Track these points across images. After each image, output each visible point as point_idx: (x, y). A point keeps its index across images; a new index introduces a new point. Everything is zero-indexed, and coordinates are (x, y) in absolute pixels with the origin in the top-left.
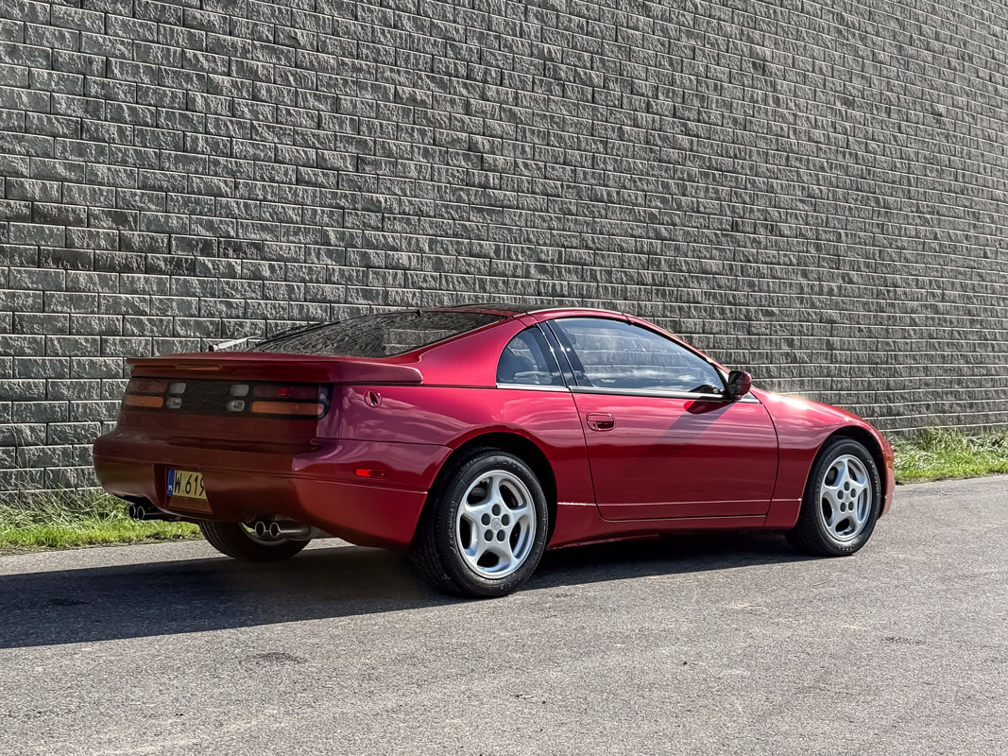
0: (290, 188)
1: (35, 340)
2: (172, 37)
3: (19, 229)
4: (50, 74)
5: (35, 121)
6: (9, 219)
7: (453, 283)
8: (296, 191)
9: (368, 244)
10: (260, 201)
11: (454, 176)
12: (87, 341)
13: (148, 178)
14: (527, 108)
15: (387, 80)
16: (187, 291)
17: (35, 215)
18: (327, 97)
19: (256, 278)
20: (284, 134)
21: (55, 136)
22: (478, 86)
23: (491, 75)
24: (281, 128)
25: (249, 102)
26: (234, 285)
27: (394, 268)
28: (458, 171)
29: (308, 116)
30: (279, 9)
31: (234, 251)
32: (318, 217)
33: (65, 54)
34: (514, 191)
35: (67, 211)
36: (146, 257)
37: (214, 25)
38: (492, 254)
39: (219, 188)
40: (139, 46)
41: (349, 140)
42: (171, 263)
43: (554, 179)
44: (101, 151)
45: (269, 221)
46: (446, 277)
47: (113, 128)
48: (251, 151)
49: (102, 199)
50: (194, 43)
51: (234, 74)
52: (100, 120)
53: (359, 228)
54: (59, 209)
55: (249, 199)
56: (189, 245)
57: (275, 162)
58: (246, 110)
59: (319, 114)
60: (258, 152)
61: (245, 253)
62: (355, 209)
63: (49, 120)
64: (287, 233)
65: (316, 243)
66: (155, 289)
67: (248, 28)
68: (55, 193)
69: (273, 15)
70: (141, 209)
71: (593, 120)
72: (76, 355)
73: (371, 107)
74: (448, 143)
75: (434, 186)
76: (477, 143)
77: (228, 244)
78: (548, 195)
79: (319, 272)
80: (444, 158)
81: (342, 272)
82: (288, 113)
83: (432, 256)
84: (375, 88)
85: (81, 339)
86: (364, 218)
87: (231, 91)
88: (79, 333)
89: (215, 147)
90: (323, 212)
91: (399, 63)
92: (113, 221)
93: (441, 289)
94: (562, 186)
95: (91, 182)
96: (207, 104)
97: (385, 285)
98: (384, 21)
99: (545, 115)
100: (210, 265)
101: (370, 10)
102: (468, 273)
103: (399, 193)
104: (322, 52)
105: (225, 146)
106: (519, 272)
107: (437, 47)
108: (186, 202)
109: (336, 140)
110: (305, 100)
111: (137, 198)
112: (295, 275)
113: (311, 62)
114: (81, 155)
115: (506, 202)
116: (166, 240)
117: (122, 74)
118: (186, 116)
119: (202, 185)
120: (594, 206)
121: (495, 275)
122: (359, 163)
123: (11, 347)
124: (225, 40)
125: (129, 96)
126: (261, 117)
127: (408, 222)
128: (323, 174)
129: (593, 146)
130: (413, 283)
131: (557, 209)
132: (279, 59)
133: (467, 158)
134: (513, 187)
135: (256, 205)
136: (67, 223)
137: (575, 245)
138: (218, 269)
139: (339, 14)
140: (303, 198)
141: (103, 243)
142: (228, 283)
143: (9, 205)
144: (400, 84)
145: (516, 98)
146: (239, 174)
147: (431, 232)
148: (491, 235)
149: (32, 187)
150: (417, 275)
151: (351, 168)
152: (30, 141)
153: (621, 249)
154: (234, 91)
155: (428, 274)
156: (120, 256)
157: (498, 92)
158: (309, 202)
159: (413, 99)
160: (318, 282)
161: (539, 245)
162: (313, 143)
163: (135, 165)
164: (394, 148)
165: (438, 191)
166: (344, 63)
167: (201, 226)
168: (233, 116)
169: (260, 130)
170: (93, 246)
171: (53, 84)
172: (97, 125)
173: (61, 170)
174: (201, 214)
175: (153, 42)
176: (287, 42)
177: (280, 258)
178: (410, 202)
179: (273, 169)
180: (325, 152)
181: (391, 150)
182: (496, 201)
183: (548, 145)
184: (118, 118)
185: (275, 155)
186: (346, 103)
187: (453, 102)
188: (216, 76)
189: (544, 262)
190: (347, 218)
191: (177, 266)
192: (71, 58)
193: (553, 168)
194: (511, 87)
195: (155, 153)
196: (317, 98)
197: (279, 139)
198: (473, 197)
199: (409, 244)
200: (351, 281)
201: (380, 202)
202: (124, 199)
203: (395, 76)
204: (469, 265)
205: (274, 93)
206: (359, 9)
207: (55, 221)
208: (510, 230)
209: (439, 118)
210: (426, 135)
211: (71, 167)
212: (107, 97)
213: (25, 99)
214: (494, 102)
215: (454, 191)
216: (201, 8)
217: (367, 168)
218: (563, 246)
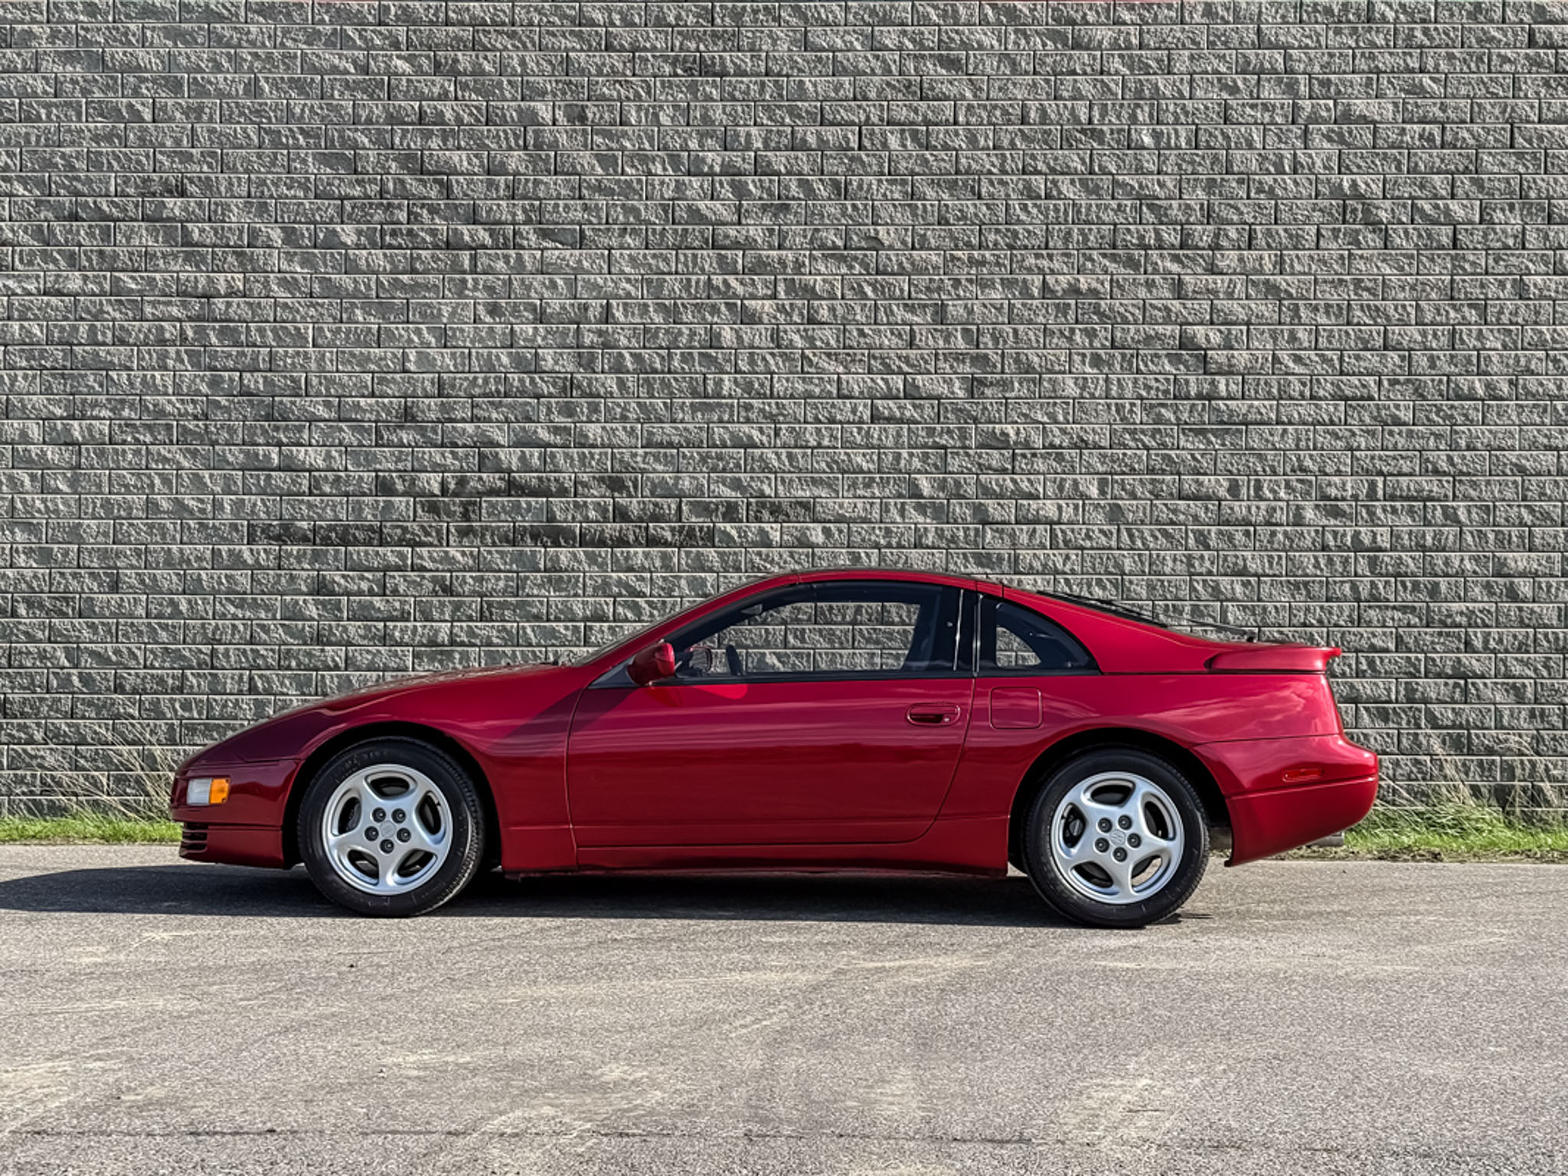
0: (860, 430)
1: (504, 628)
2: (695, 264)
3: (493, 505)
4: (536, 329)
5: (516, 383)
6: (480, 494)
7: (1143, 539)
8: (868, 432)
9: (986, 492)
10: (813, 448)
11: (1148, 388)
12: (566, 628)
13: (654, 434)
14: (1304, 274)
15: (1030, 271)
16: (701, 565)
17: (513, 488)
18: (925, 306)
19: (802, 545)
20: (853, 361)
21: (538, 397)
22: (1202, 256)
23: (1227, 236)
24: (848, 354)
25: (802, 327)
26: (768, 556)
27: (1029, 522)
28: (1157, 380)
29: (892, 333)
30: (854, 207)
31: (771, 513)
32: (903, 462)
33: (555, 305)
34: (1274, 399)
35: (549, 480)
36: (647, 528)
37: (755, 241)
38: (1222, 492)
39: (750, 437)
40: (649, 282)
41: (959, 358)
42: (680, 533)
43: (1361, 374)
44: (594, 409)
45: (824, 472)
46: (1129, 531)
47: (611, 382)
48: (800, 387)
49: (593, 463)
50: (726, 267)
51: (782, 295)
52: (594, 372)
53: (970, 472)
54: (540, 479)
55: (796, 447)
56: (706, 510)
57: (839, 397)
58: (796, 338)
59: (912, 330)
60: (812, 387)
61: (787, 515)
62: (964, 447)
63: (532, 380)
64: (854, 485)
65: (900, 496)
66: (658, 564)
67: (805, 237)
68: (536, 462)
69: (844, 214)
70: (643, 471)
71: (1452, 275)
72: (553, 645)
73: (999, 309)
74: (1139, 342)
75: (1109, 406)
76: (1195, 336)
77: (763, 505)
78: (1346, 399)
79: (902, 534)
80: (1130, 363)
81: (940, 534)
82: (862, 333)
83: (1102, 503)
84: (1007, 284)
85: (560, 627)
86: (980, 457)
87: (775, 317)
88: (558, 620)
89: (748, 388)
90: (911, 455)
91: (1051, 244)
92: (608, 487)
93: (1119, 548)
94: (1380, 384)
95: (583, 446)
96: (739, 338)
97: (1014, 546)
98: (1030, 193)
99: (1341, 281)
100: (734, 533)
101: (1002, 183)
102: (1172, 523)
103: (1046, 419)
104: (921, 249)
105: (762, 385)
106: (1280, 516)
107: (1124, 211)
108: (704, 459)
109: (937, 359)
110: (889, 312)
111: (639, 459)
112: (863, 540)
113: (900, 264)
114: (570, 416)
115: (1251, 417)
116: (673, 506)
117: (626, 316)
118: (709, 356)
119: (726, 437)
120: (1452, 407)
121: (1228, 523)
122: (974, 386)
123: (476, 636)
124: (768, 257)
125: (633, 340)
126: (818, 343)
127: (1060, 458)
128: (914, 406)
129: (1452, 314)
130: (1067, 543)
131: (1367, 420)
132: (851, 267)
133: (1175, 359)
134: (1269, 392)
135: (804, 455)
136: (548, 494)
137: (1405, 469)
138: (746, 536)
139: (952, 195)
140: (880, 439)
141: (592, 514)
142: (759, 554)
143: (480, 479)
144: (1052, 272)
145: (1281, 261)
146: (781, 418)
147: (1101, 469)
148: (1220, 466)
149: (510, 457)
150: (1073, 531)
151: (961, 394)
152: (510, 406)
153: (1522, 471)
154: (781, 318)
155: (1095, 528)
156: (611, 528)
157: (1241, 260)
158: (889, 444)
159: (1074, 291)
160: (900, 546)
161: (1326, 474)
162: (899, 367)
163: (638, 420)
164: (1036, 359)
165: (1118, 411)
166: (953, 258)
167: (724, 484)
168: (779, 347)
169: (815, 360)
170: (579, 517)
171: (539, 339)
172: (590, 380)
173: (544, 435)
174: (724, 470)
175: (670, 273)
176: (863, 244)
177: (841, 519)
178: (1064, 431)
179: (833, 406)
180: (919, 377)
181: (1029, 364)
182: (1231, 416)
183: (1349, 323)
184: (618, 368)
185: (839, 389)
186: (955, 309)
187: (1150, 285)
188: (753, 302)
189: (1336, 499)
190: (949, 460)
191: (688, 538)
192: (563, 307)
193: (1358, 358)
194: (1270, 247)
195: (665, 404)
196: (909, 308)
197: (845, 367)
198: (1186, 415)
199: (1061, 488)
200: (954, 542)
201: (1007, 435)
202: (621, 461)
203: (1045, 263)
204: (1175, 511)
205: (840, 311)
206: (985, 183)
207: (534, 493)
208: (1261, 458)
209: (1122, 310)
210: (1096, 336)
211: (556, 431)
212: (605, 346)
213: (505, 360)
214: (1234, 273)
215: (1148, 409)
216: (739, 223)
217: (988, 392)
218: (1380, 473)
